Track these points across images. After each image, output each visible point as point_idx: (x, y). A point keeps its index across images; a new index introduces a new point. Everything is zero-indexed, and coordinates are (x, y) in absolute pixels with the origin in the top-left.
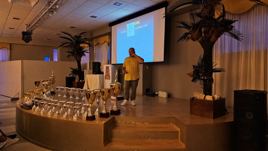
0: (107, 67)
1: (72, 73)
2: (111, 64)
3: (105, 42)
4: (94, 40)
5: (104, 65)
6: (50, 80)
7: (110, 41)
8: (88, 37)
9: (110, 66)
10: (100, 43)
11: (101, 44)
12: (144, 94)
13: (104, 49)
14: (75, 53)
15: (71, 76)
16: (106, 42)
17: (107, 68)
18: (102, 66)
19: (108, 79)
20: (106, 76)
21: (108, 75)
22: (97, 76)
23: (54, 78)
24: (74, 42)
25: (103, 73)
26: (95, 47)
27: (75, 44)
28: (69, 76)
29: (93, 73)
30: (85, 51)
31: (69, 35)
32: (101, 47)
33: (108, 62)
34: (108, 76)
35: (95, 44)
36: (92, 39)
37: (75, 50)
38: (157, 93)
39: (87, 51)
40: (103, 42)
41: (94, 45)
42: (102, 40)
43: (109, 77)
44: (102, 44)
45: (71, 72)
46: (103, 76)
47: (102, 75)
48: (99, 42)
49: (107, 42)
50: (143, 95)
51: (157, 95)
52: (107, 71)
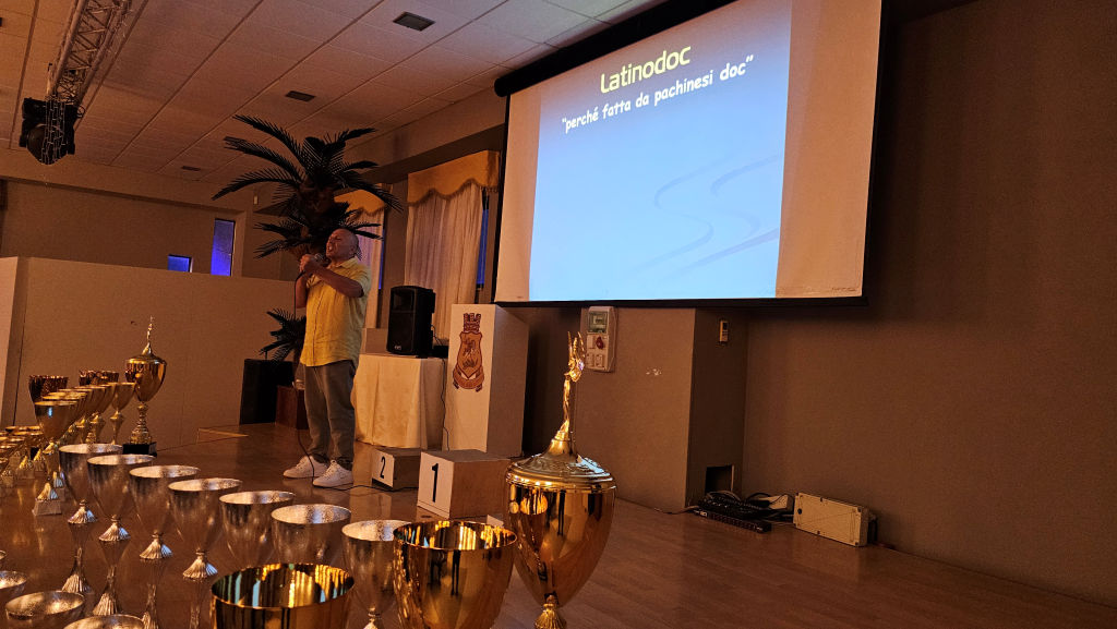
0: (468, 317)
1: (274, 340)
2: (492, 303)
3: (467, 185)
4: (410, 175)
5: (453, 305)
6: (130, 377)
7: (494, 182)
8: (383, 157)
9: (488, 314)
10: (438, 194)
11: (443, 197)
12: (695, 502)
13: (460, 223)
14: (305, 233)
15: (271, 356)
16: (473, 187)
17: (472, 322)
18: (442, 311)
19: (469, 386)
20: (458, 371)
21: (470, 364)
22: (412, 365)
23: (152, 365)
24: (304, 176)
25: (442, 351)
26: (411, 210)
27: (305, 189)
28: (262, 358)
29: (391, 349)
30: (360, 226)
31: (279, 135)
32: (447, 210)
33: (477, 292)
34: (470, 370)
35: (413, 195)
36: (399, 172)
37: (303, 217)
38: (780, 503)
39: (373, 230)
40: (457, 188)
41: (410, 200)
42: (451, 175)
43: (480, 373)
44: (449, 198)
45: (273, 333)
46: (445, 365)
47: (437, 361)
48: (437, 185)
49: (478, 186)
50: (691, 511)
51: (786, 515)
52: (466, 343)
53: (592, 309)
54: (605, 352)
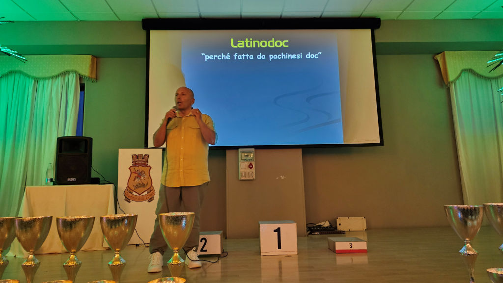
3: (65, 73)
5: (122, 150)
7: (94, 75)
10: (26, 75)
11: (32, 78)
17: (140, 160)
20: (129, 190)
21: (141, 185)
34: (141, 189)
40: (53, 74)
43: (151, 190)
46: (115, 188)
47: (108, 186)
48: (22, 69)
52: (135, 173)
53: (240, 150)
54: (253, 170)
